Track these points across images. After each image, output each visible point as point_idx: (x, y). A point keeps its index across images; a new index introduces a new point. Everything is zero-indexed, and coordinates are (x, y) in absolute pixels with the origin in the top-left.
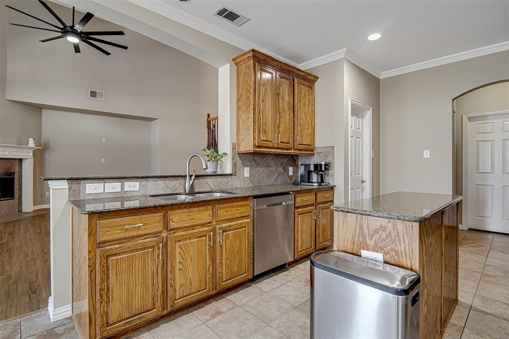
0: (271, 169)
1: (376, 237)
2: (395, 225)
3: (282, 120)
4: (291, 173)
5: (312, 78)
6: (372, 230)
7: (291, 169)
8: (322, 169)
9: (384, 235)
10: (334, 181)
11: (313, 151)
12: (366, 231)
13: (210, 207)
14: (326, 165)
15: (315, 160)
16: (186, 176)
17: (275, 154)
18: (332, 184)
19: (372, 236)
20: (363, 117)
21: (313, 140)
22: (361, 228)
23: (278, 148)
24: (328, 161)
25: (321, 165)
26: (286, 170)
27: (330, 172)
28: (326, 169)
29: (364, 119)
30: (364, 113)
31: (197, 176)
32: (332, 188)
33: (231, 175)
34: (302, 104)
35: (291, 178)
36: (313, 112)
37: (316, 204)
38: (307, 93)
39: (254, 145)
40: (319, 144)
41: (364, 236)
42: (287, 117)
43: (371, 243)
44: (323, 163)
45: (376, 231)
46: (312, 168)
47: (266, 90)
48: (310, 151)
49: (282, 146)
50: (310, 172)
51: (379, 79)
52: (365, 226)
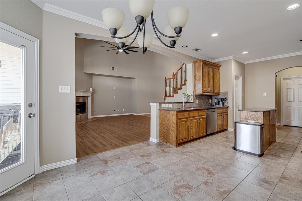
0: (204, 100)
1: (252, 117)
2: (257, 113)
3: (210, 82)
4: (210, 102)
5: (219, 66)
6: (251, 115)
7: (210, 100)
8: (223, 100)
9: (254, 116)
10: (228, 104)
11: (219, 93)
12: (249, 116)
13: (197, 111)
14: (225, 99)
15: (220, 97)
16: (183, 102)
17: (205, 95)
18: (228, 106)
19: (251, 116)
20: (238, 80)
21: (219, 89)
22: (247, 115)
23: (209, 93)
24: (226, 97)
25: (223, 99)
26: (209, 101)
27: (227, 101)
28: (225, 100)
29: (239, 81)
30: (239, 78)
31: (186, 102)
32: (228, 107)
33: (193, 102)
34: (216, 76)
35: (210, 103)
36: (219, 79)
37: (223, 113)
38: (217, 72)
39: (202, 92)
40: (221, 90)
41: (248, 117)
42: (212, 82)
43: (250, 118)
44: (224, 98)
45: (252, 115)
46: (220, 100)
47: (205, 73)
48: (218, 93)
49: (210, 92)
50: (219, 102)
51: (244, 64)
52: (249, 114)
